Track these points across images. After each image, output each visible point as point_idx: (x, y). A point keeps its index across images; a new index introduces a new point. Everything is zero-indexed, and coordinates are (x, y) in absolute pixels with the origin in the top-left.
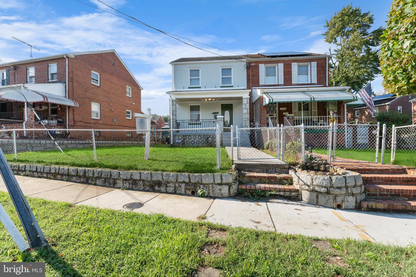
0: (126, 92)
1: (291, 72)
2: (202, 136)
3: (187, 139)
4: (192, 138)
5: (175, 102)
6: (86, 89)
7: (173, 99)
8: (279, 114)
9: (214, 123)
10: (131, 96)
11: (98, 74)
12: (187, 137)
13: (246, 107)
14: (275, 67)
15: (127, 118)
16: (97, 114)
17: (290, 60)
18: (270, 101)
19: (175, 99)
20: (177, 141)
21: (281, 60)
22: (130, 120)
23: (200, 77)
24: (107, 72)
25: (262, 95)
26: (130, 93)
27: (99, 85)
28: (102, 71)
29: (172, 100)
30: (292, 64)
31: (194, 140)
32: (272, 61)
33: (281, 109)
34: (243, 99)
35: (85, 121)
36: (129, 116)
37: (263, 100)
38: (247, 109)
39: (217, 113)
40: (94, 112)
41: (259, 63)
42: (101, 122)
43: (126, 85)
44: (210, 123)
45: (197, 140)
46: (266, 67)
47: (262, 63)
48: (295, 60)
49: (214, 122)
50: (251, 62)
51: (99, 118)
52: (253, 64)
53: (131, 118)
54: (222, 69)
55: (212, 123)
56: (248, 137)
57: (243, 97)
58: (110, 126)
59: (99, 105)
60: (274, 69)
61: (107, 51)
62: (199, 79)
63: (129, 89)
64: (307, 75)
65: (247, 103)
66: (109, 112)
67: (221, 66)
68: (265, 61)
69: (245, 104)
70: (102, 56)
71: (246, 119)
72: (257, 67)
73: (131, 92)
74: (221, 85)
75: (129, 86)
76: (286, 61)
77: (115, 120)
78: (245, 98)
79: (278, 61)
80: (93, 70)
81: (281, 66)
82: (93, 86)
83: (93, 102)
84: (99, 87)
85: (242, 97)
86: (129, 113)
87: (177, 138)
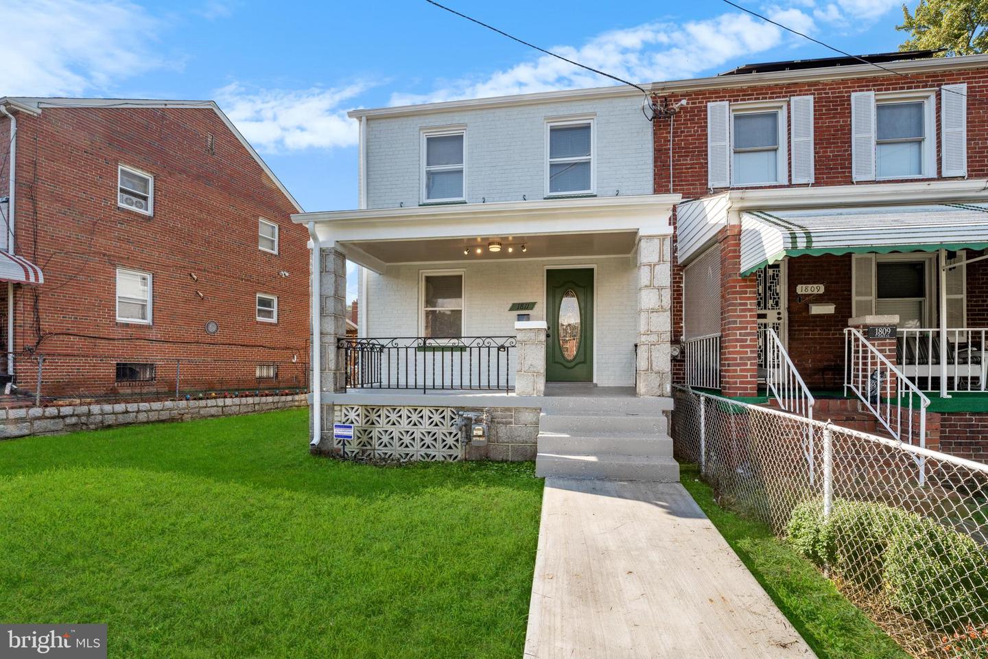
0: (255, 239)
1: (846, 131)
2: (448, 413)
3: (383, 423)
4: (404, 421)
5: (332, 257)
6: (95, 224)
7: (324, 246)
8: (789, 310)
9: (503, 354)
10: (276, 252)
11: (150, 178)
12: (383, 412)
13: (653, 277)
14: (775, 116)
15: (259, 319)
16: (144, 306)
17: (844, 82)
18: (794, 242)
19: (332, 245)
20: (337, 431)
21: (804, 84)
22: (271, 324)
23: (465, 166)
24: (182, 171)
25: (734, 222)
26: (273, 241)
27: (150, 212)
28: (162, 165)
29: (322, 250)
30: (853, 95)
31: (410, 428)
32: (762, 88)
33: (801, 289)
34: (643, 244)
35: (86, 333)
36: (269, 314)
37: (739, 245)
38: (660, 289)
39: (530, 306)
40: (127, 301)
41: (709, 99)
42: (153, 334)
43: (257, 217)
44: (484, 351)
45: (426, 426)
46: (736, 117)
47: (722, 98)
48: (867, 80)
49: (503, 347)
50: (673, 95)
51: (148, 321)
52: (684, 102)
53: (274, 320)
54: (553, 130)
55: (494, 351)
56: (664, 422)
57: (641, 233)
58: (193, 346)
59: (149, 277)
60: (768, 122)
61: (183, 102)
62: (461, 171)
63: (268, 230)
64: (915, 147)
65: (661, 260)
66: (187, 301)
67: (546, 118)
68: (732, 90)
69: (652, 266)
70: (163, 118)
71: (654, 338)
72: (698, 116)
73: (276, 240)
74: (548, 193)
75: (270, 220)
76: (825, 84)
77: (212, 328)
78: (650, 237)
79: (789, 86)
80: (125, 163)
81: (804, 106)
82: (123, 216)
83: (124, 266)
84: (148, 219)
85: (634, 234)
86: (267, 303)
87: (338, 417)
